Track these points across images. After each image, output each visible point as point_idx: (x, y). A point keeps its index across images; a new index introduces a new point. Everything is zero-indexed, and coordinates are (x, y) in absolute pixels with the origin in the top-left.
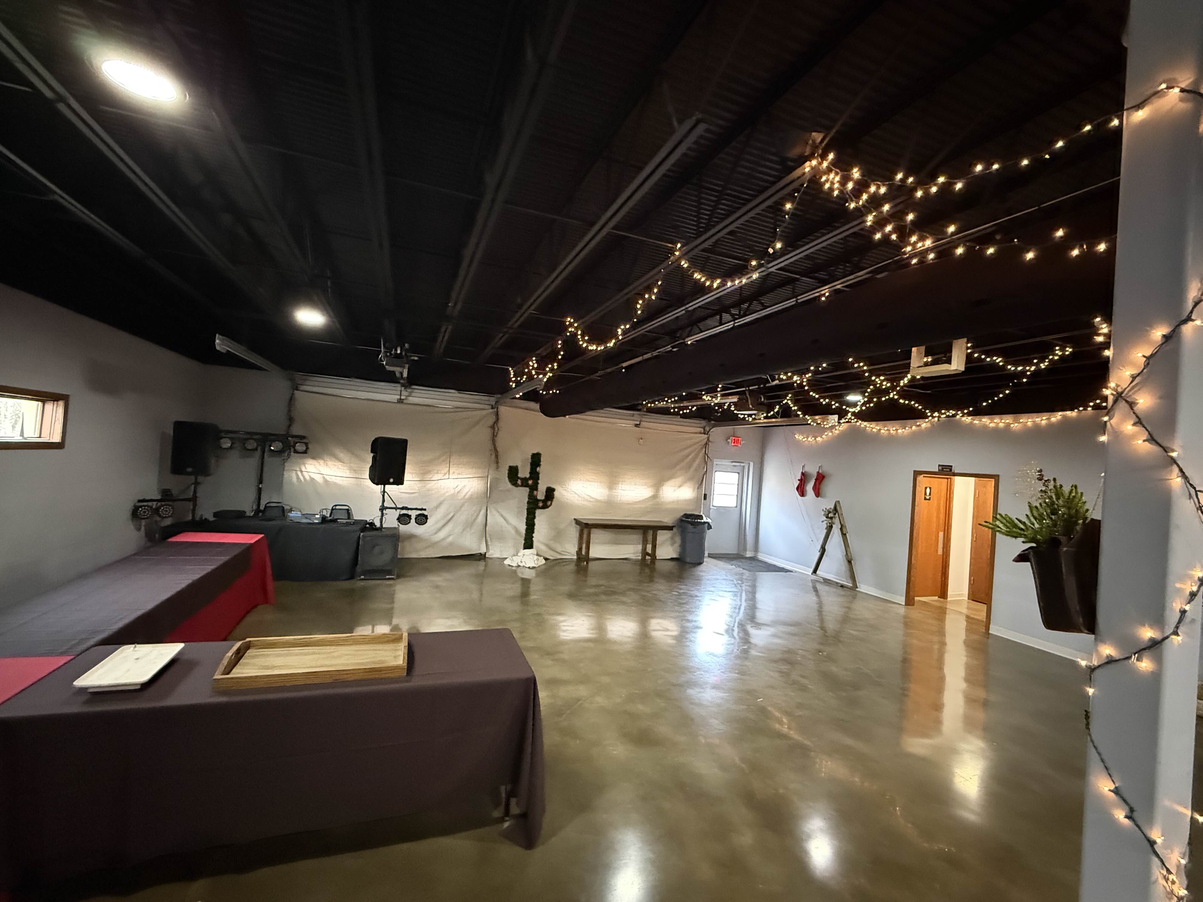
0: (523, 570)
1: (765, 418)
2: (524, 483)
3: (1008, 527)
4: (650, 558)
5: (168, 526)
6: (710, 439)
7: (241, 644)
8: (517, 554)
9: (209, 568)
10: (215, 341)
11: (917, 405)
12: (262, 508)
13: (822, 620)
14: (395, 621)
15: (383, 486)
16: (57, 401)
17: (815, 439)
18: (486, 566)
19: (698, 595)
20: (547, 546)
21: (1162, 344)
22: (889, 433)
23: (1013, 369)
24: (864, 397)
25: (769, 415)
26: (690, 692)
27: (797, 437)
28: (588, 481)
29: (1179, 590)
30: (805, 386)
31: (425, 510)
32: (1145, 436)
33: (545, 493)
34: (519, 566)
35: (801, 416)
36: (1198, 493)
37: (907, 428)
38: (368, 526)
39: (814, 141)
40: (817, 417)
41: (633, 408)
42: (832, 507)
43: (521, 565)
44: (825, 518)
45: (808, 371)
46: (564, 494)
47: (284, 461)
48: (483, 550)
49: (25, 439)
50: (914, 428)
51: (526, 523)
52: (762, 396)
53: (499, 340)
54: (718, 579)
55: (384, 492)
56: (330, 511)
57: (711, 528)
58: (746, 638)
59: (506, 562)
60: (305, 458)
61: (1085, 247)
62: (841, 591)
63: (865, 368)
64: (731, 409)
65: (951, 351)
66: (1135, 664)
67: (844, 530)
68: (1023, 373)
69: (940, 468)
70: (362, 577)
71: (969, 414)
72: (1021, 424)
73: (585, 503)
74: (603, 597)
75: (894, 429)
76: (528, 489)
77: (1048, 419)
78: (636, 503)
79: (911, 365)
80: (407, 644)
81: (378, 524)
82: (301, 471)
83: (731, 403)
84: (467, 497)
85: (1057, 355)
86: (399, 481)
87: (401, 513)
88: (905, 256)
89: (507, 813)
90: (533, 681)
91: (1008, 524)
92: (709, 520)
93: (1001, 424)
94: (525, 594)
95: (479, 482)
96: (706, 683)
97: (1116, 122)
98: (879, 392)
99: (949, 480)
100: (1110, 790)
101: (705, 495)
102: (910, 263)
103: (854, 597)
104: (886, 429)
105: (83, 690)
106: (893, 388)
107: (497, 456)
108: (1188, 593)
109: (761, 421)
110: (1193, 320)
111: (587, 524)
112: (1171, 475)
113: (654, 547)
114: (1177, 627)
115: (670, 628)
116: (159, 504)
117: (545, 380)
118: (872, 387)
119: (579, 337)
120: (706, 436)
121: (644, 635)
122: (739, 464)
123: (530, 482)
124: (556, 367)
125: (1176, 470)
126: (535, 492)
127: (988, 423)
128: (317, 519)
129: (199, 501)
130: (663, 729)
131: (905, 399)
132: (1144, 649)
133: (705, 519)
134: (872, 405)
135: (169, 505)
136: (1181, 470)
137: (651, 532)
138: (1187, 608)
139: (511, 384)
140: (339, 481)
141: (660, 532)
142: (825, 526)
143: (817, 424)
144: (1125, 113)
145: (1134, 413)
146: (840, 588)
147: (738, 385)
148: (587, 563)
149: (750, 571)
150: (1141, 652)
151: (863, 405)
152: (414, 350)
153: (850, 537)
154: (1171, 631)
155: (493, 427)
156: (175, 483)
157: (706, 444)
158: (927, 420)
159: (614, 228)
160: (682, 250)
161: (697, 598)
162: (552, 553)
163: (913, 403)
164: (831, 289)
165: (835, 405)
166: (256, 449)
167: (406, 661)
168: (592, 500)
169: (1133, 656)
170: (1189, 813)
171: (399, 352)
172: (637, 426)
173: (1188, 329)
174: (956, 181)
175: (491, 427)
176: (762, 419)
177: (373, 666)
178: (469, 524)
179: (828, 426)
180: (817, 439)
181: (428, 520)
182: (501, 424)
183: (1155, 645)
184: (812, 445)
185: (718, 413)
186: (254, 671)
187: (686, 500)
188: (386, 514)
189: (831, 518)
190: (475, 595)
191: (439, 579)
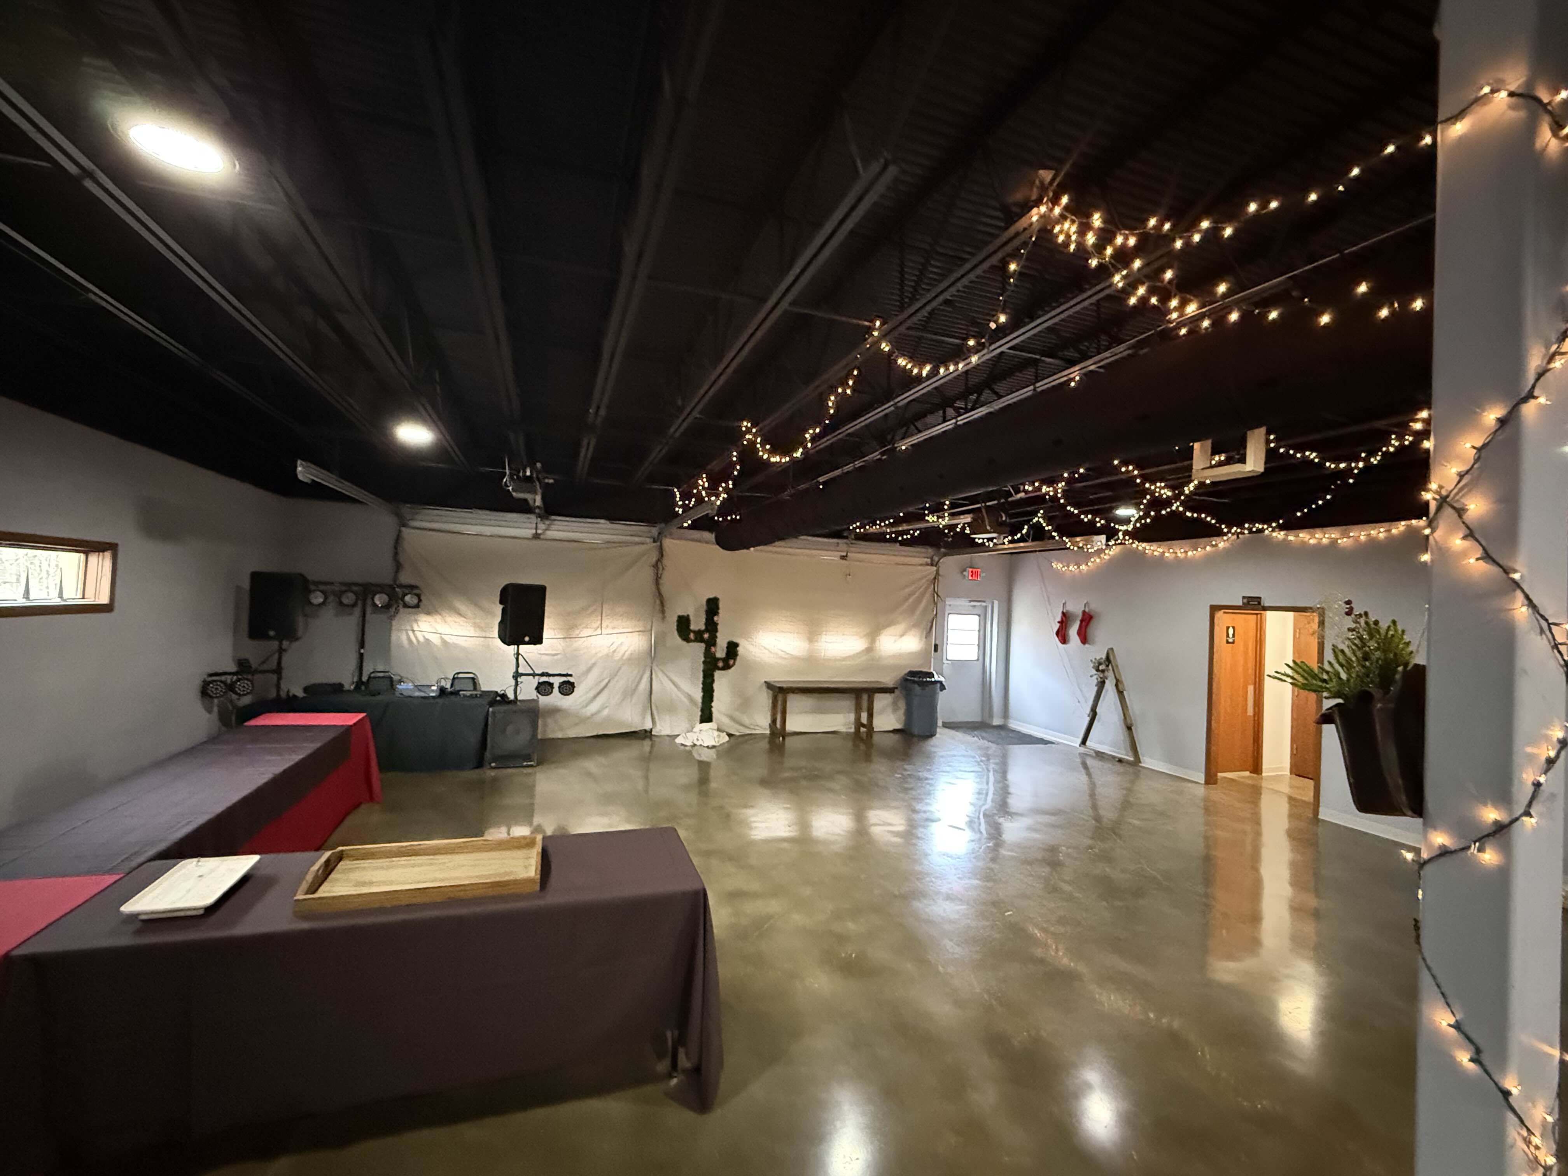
0: (700, 750)
1: (1010, 542)
2: (699, 637)
3: (1306, 679)
4: (865, 730)
5: (246, 707)
6: (941, 573)
7: (330, 856)
8: (693, 728)
9: (296, 758)
10: (296, 467)
11: (1209, 519)
12: (365, 679)
13: (1095, 807)
14: (537, 820)
15: (516, 646)
16: (103, 551)
17: (1079, 567)
18: (652, 746)
19: (931, 777)
20: (732, 718)
21: (1496, 431)
22: (1177, 557)
23: (1333, 466)
24: (1139, 510)
25: (1016, 538)
26: (916, 904)
27: (1055, 566)
28: (783, 632)
29: (1531, 758)
30: (1060, 499)
31: (571, 675)
32: (1479, 553)
33: (725, 650)
34: (695, 745)
35: (1057, 538)
36: (1551, 626)
37: (1199, 549)
38: (498, 698)
39: (1042, 183)
40: (1078, 539)
41: (838, 535)
42: (1104, 656)
43: (698, 743)
44: (1094, 672)
45: (1061, 479)
46: (751, 650)
47: (392, 618)
48: (648, 725)
49: (65, 601)
50: (1208, 548)
51: (703, 689)
52: (1003, 515)
53: (658, 452)
54: (955, 756)
55: (518, 654)
56: (451, 681)
57: (945, 689)
58: (996, 833)
59: (679, 740)
60: (417, 614)
61: (1396, 305)
62: (1119, 767)
63: (1136, 472)
64: (966, 531)
65: (1245, 448)
66: (1476, 855)
67: (1120, 686)
68: (1349, 471)
69: (1245, 601)
70: (493, 765)
71: (1281, 528)
72: (1352, 539)
73: (779, 661)
74: (804, 783)
75: (1182, 550)
76: (703, 645)
77: (1389, 531)
78: (845, 659)
79: (1194, 467)
80: (540, 850)
81: (511, 696)
82: (413, 631)
83: (965, 524)
84: (625, 658)
85: (1393, 446)
86: (537, 639)
87: (540, 681)
88: (1172, 325)
89: (674, 1065)
90: (702, 895)
91: (1306, 675)
92: (942, 679)
93: (1324, 540)
94: (703, 780)
95: (641, 637)
96: (938, 893)
97: (1428, 140)
98: (1158, 503)
99: (1259, 616)
100: (1450, 1025)
101: (936, 646)
102: (1178, 334)
103: (1137, 775)
104: (1171, 551)
105: (133, 917)
106: (1176, 497)
107: (662, 604)
108: (1543, 758)
109: (1006, 547)
110: (1536, 398)
111: (781, 690)
112: (1514, 603)
113: (871, 716)
114: (1530, 804)
115: (894, 823)
116: (235, 678)
117: (718, 503)
118: (1148, 497)
119: (758, 446)
120: (935, 568)
121: (861, 832)
122: (979, 604)
123: (706, 636)
124: (731, 486)
125: (1519, 596)
126: (713, 649)
127: (1306, 539)
128: (433, 691)
129: (285, 673)
130: (879, 954)
131: (1193, 511)
132: (1488, 835)
133: (936, 678)
134: (1148, 520)
135: (248, 680)
136: (1527, 597)
137: (865, 697)
138: (1542, 779)
139: (677, 509)
140: (461, 642)
141: (878, 696)
142: (1095, 682)
143: (1079, 548)
144: (1439, 127)
145: (1464, 523)
146: (1117, 763)
147: (973, 500)
148: (784, 739)
149: (998, 744)
150: (1483, 840)
151: (1136, 521)
152: (547, 469)
153: (1129, 695)
154: (1521, 811)
155: (656, 566)
156: (254, 651)
157: (935, 578)
158: (1225, 538)
159: (793, 303)
160: (883, 328)
161: (927, 781)
162: (737, 726)
163: (1203, 516)
164: (1084, 371)
165: (1100, 522)
166: (354, 605)
167: (539, 872)
168: (786, 656)
169: (1473, 846)
170: (1556, 1053)
171: (528, 473)
172: (843, 558)
173: (1529, 410)
174: (1224, 226)
175: (653, 566)
176: (1007, 543)
177: (498, 879)
178: (629, 693)
179: (1093, 550)
180: (1081, 567)
181: (575, 689)
182: (665, 561)
183: (1500, 830)
184: (1074, 576)
185: (949, 538)
186: (347, 889)
187: (910, 654)
188: (522, 682)
189: (1103, 671)
190: (640, 785)
191: (592, 764)
